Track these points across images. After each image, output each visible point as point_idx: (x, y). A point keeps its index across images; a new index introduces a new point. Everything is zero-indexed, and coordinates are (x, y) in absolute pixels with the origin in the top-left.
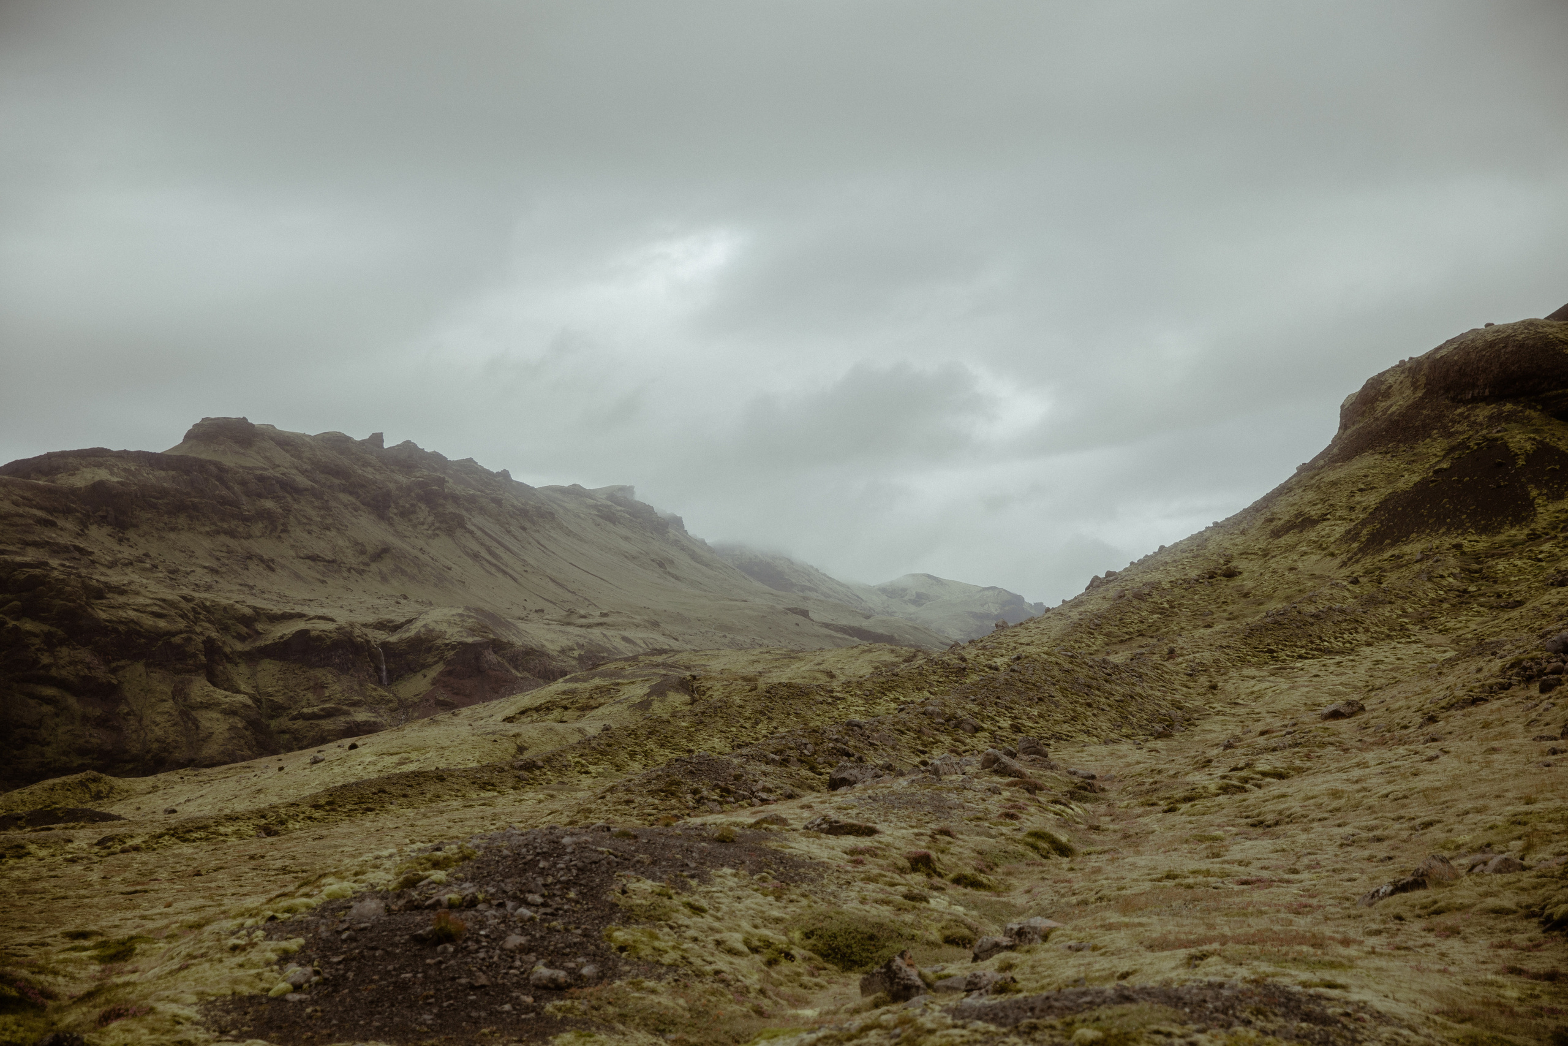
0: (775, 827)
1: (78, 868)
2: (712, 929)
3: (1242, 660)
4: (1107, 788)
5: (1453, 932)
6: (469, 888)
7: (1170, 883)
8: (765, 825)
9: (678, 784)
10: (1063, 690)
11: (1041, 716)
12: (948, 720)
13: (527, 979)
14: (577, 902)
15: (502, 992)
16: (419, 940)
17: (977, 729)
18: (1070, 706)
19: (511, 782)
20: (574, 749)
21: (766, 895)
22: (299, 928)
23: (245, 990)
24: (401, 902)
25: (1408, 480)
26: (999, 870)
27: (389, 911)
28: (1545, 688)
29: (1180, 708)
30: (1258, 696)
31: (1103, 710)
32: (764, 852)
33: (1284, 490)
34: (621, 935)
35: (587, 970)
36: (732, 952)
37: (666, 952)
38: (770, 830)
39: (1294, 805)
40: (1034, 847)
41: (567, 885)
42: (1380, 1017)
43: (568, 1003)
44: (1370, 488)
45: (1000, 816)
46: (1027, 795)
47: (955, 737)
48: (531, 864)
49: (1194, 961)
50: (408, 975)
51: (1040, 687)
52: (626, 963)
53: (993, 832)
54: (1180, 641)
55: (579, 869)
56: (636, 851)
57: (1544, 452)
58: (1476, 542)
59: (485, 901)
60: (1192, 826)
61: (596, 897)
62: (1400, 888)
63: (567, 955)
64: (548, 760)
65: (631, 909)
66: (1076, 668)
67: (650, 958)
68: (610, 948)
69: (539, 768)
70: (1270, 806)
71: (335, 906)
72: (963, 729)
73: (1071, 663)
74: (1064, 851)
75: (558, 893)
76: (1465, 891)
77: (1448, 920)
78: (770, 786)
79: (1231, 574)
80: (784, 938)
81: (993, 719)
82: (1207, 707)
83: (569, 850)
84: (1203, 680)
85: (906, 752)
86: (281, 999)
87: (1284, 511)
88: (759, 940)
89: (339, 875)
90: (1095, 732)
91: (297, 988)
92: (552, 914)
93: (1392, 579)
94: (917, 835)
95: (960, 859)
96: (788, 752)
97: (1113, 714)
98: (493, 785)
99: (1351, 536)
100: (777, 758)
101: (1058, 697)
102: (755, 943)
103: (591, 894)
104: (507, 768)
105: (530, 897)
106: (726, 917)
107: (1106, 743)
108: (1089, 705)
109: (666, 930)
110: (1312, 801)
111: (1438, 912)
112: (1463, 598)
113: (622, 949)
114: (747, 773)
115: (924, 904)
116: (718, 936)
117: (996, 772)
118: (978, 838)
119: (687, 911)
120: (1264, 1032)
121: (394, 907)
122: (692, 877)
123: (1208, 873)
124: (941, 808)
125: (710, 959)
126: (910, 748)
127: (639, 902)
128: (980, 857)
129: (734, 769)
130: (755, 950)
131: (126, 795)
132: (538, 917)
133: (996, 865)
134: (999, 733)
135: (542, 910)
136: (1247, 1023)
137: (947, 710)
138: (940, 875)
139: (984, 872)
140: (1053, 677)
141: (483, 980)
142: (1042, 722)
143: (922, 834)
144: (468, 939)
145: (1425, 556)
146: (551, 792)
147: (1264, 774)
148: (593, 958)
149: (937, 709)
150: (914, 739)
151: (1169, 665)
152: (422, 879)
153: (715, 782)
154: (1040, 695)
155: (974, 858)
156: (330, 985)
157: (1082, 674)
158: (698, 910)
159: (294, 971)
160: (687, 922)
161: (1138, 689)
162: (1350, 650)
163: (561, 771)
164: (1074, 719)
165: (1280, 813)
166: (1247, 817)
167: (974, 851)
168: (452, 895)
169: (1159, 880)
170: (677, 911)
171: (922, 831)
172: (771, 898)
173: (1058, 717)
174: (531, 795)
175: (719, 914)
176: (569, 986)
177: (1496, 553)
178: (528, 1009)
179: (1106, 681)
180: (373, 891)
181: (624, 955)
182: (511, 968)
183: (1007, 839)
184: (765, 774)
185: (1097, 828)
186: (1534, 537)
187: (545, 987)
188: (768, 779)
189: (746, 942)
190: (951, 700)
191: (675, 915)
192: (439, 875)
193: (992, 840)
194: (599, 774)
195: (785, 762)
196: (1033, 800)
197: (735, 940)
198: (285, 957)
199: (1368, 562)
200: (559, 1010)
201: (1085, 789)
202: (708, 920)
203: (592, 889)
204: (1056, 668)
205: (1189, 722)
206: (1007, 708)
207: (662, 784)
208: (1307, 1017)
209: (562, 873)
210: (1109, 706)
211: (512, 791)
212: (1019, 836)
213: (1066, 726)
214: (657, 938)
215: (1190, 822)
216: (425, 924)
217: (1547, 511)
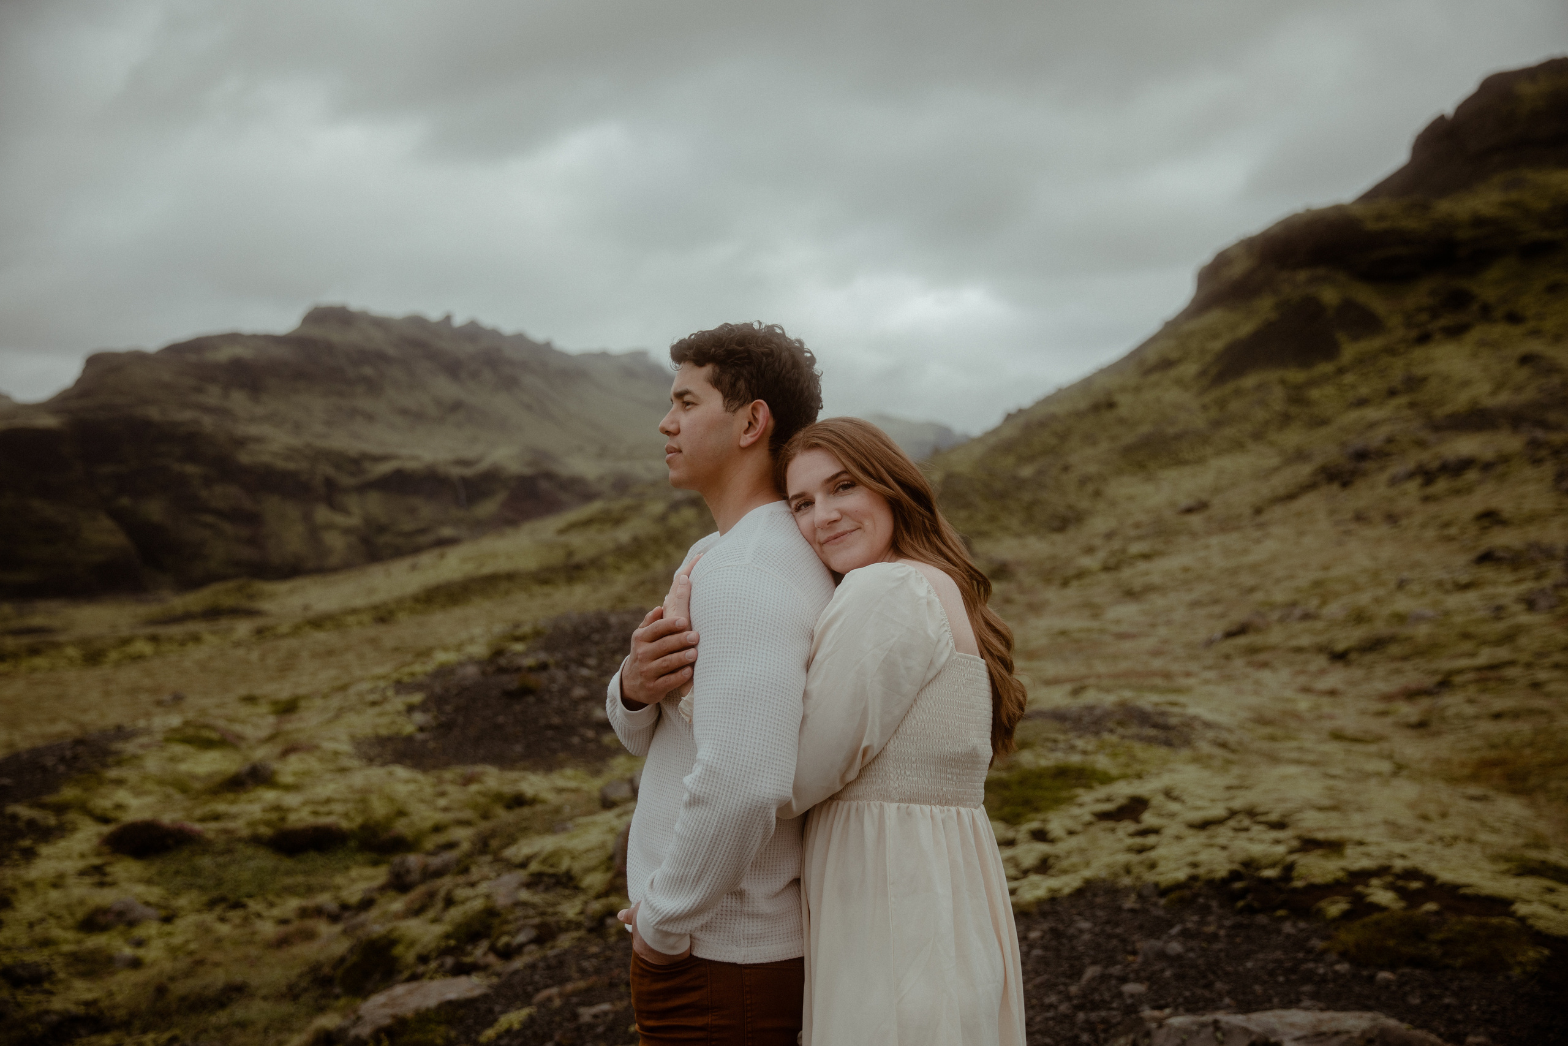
1: (241, 652)
3: (1119, 472)
4: (1017, 571)
5: (1265, 665)
6: (543, 656)
15: (572, 729)
16: (508, 694)
19: (563, 579)
20: (611, 553)
22: (418, 687)
23: (383, 732)
24: (493, 667)
25: (1246, 328)
27: (484, 674)
28: (1345, 485)
29: (1073, 509)
30: (1131, 498)
33: (1153, 340)
39: (1156, 579)
42: (1208, 725)
44: (1215, 336)
48: (588, 637)
49: (1076, 692)
57: (1348, 306)
58: (1296, 375)
59: (554, 665)
60: (1080, 597)
62: (1230, 635)
64: (592, 562)
69: (585, 568)
70: (1138, 580)
71: (444, 672)
76: (1275, 636)
77: (1262, 657)
79: (1111, 405)
82: (1093, 508)
83: (616, 626)
84: (1090, 488)
86: (409, 739)
87: (1152, 356)
89: (445, 649)
90: (1008, 529)
91: (421, 729)
93: (1235, 406)
98: (550, 581)
99: (1203, 373)
107: (1017, 537)
110: (1169, 576)
111: (1255, 651)
112: (1286, 420)
120: (1123, 737)
121: (487, 671)
123: (1090, 630)
131: (272, 596)
136: (1111, 731)
141: (556, 720)
144: (544, 692)
145: (1260, 387)
146: (596, 586)
147: (1134, 557)
152: (507, 650)
156: (444, 728)
159: (419, 718)
162: (1201, 461)
163: (602, 569)
165: (1145, 585)
166: (1121, 588)
168: (529, 661)
169: (1055, 636)
174: (580, 588)
177: (1313, 383)
180: (471, 660)
186: (1341, 371)
192: (519, 647)
194: (631, 572)
198: (411, 709)
199: (1216, 393)
204: (979, 483)
205: (1079, 520)
208: (1155, 726)
211: (565, 586)
216: (511, 682)
217: (1349, 351)
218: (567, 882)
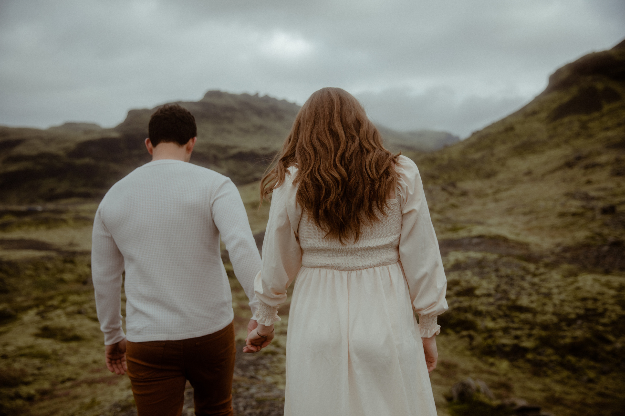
3: (512, 156)
25: (566, 99)
33: (530, 104)
44: (554, 102)
57: (607, 90)
58: (584, 117)
79: (512, 129)
84: (501, 162)
87: (529, 110)
93: (559, 130)
99: (548, 117)
145: (569, 122)
162: (543, 152)
177: (590, 120)
186: (602, 116)
199: (554, 124)
217: (606, 108)
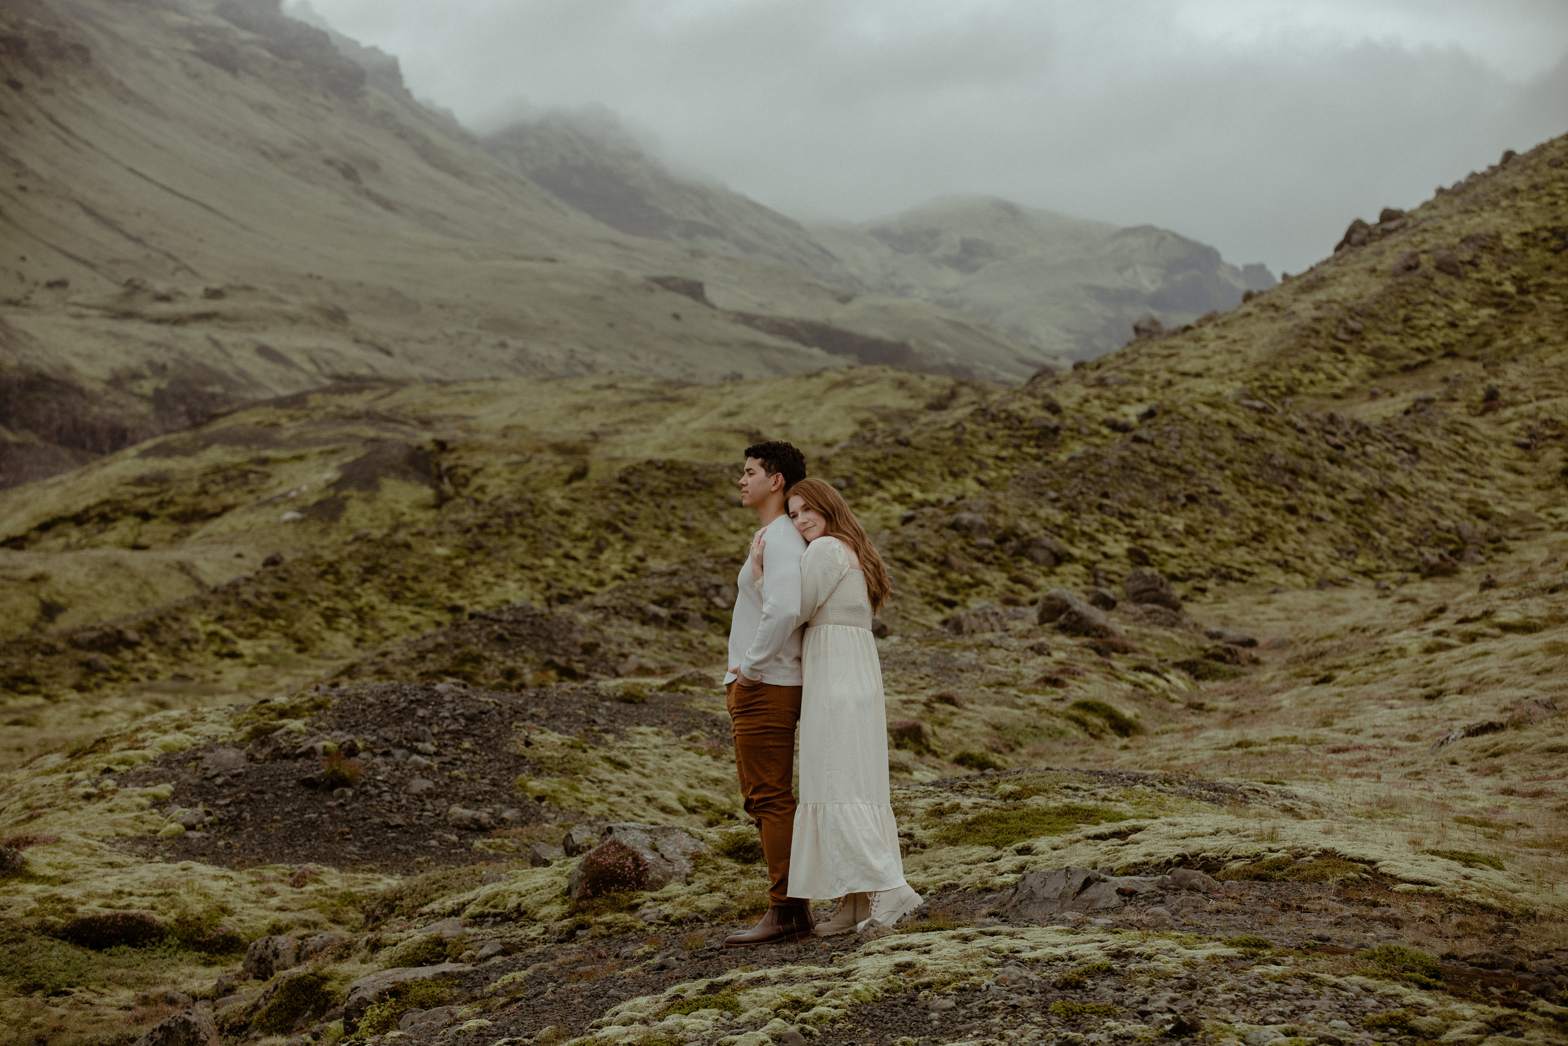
0: (697, 689)
2: (639, 786)
4: (1262, 658)
5: (1497, 770)
6: (347, 737)
7: (1240, 751)
8: (683, 687)
9: (477, 659)
10: (1239, 480)
11: (1190, 531)
12: (1002, 540)
13: (445, 820)
14: (475, 753)
15: (422, 831)
16: (310, 784)
17: (1060, 558)
18: (1251, 512)
19: (71, 675)
20: (204, 605)
21: (701, 755)
22: (152, 777)
24: (267, 750)
26: (1023, 751)
27: (251, 758)
29: (1485, 517)
31: (1319, 520)
32: (687, 713)
34: (537, 785)
35: (508, 814)
36: (664, 809)
37: (591, 804)
38: (691, 693)
40: (1082, 723)
41: (457, 736)
43: (498, 841)
45: (1038, 682)
46: (1096, 658)
47: (1015, 573)
48: (407, 713)
50: (314, 816)
51: (1191, 474)
52: (549, 811)
53: (1020, 702)
54: (1513, 373)
55: (466, 718)
56: (526, 703)
59: (365, 749)
60: (1339, 699)
61: (494, 749)
62: (1471, 733)
63: (482, 801)
64: (150, 629)
65: (540, 761)
66: (1270, 435)
67: (573, 809)
68: (526, 797)
69: (131, 645)
70: (1461, 669)
71: (182, 758)
72: (1032, 558)
73: (1260, 423)
74: (1124, 728)
75: (451, 743)
77: (1498, 761)
78: (651, 665)
80: (726, 800)
81: (1092, 538)
82: (1542, 515)
83: (447, 698)
85: (915, 603)
86: (180, 837)
88: (697, 800)
90: (1299, 565)
91: (191, 827)
92: (450, 763)
94: (905, 702)
95: (967, 735)
96: (685, 602)
97: (1341, 528)
98: (33, 681)
100: (663, 612)
101: (1229, 492)
102: (692, 803)
103: (489, 744)
104: (61, 645)
105: (420, 746)
106: (655, 774)
107: (1320, 585)
108: (1292, 510)
109: (586, 783)
110: (1521, 660)
111: (1496, 755)
113: (540, 799)
114: (608, 641)
115: (905, 775)
116: (648, 793)
117: (1063, 629)
118: (996, 709)
119: (607, 765)
121: (258, 756)
122: (607, 731)
123: (1294, 740)
124: (946, 669)
125: (641, 813)
126: (924, 595)
127: (549, 754)
128: (996, 733)
129: (582, 632)
130: (692, 810)
132: (435, 767)
133: (1020, 745)
134: (1104, 565)
135: (437, 760)
137: (1001, 521)
138: (935, 754)
139: (1000, 752)
140: (1219, 453)
141: (398, 819)
142: (1192, 544)
143: (913, 702)
144: (365, 784)
146: (160, 697)
147: (1506, 628)
148: (511, 804)
149: (980, 519)
150: (933, 577)
151: (1483, 426)
152: (275, 729)
153: (547, 657)
154: (1192, 490)
155: (987, 734)
156: (229, 824)
157: (1281, 446)
158: (622, 766)
159: (180, 813)
160: (608, 777)
161: (1399, 478)
163: (178, 649)
164: (1257, 537)
165: (1470, 678)
166: (1425, 686)
167: (986, 724)
168: (324, 743)
169: (1227, 748)
170: (596, 765)
171: (912, 697)
172: (707, 758)
173: (1226, 533)
174: (117, 702)
175: (646, 771)
176: (494, 828)
178: (454, 845)
179: (1332, 461)
180: (216, 743)
181: (544, 804)
182: (423, 810)
183: (1040, 711)
184: (641, 643)
185: (1199, 707)
187: (467, 828)
188: (647, 652)
189: (681, 800)
190: (1009, 500)
191: (594, 769)
192: (294, 724)
193: (1017, 712)
194: (260, 659)
195: (678, 621)
196: (1103, 664)
197: (669, 798)
198: (160, 802)
200: (490, 847)
201: (1220, 658)
202: (633, 777)
203: (489, 740)
204: (1228, 434)
205: (1498, 545)
206: (1122, 516)
207: (446, 661)
209: (447, 722)
210: (1334, 511)
211: (74, 695)
212: (1061, 707)
213: (1241, 553)
214: (578, 790)
215: (1340, 695)
216: (308, 770)
218: (520, 915)
